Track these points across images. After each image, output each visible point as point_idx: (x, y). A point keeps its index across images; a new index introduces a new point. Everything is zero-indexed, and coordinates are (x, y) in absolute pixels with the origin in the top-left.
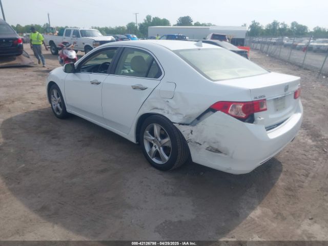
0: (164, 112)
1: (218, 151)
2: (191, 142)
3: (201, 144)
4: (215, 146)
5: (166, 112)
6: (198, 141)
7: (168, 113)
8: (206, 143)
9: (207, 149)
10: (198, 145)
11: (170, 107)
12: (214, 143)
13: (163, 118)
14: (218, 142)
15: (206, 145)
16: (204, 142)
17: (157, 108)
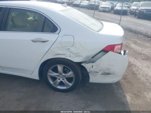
0: (67, 56)
1: (109, 74)
2: (92, 72)
3: (98, 72)
4: (107, 72)
5: (68, 56)
6: (96, 71)
7: (70, 56)
8: (101, 71)
9: (102, 74)
10: (96, 73)
11: (71, 52)
12: (107, 70)
13: (66, 60)
14: (109, 69)
15: (102, 72)
16: (100, 71)
17: (59, 54)
